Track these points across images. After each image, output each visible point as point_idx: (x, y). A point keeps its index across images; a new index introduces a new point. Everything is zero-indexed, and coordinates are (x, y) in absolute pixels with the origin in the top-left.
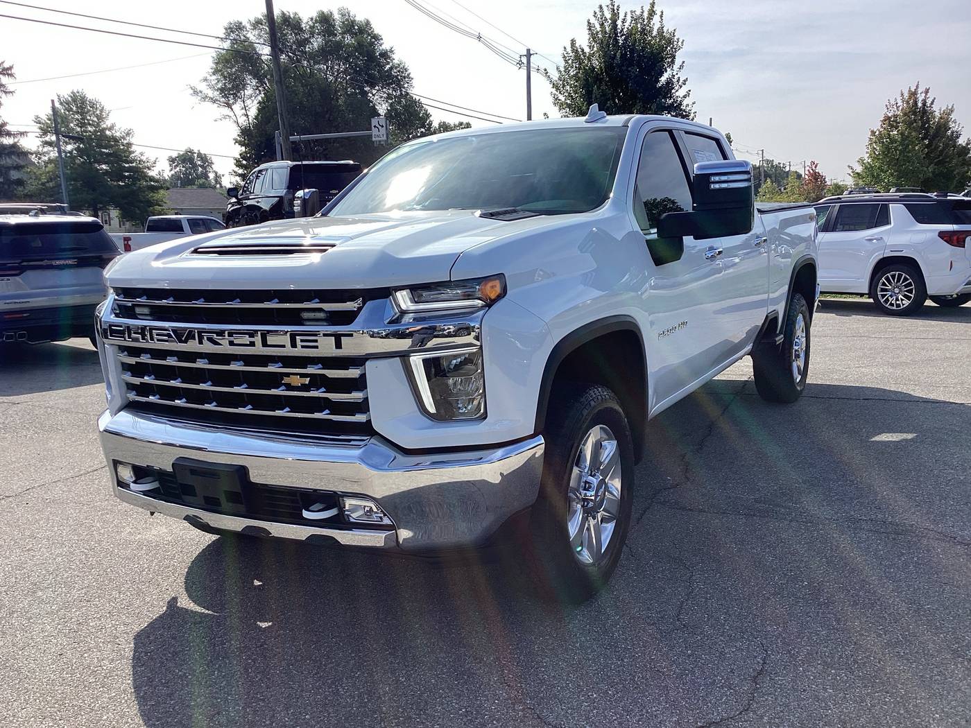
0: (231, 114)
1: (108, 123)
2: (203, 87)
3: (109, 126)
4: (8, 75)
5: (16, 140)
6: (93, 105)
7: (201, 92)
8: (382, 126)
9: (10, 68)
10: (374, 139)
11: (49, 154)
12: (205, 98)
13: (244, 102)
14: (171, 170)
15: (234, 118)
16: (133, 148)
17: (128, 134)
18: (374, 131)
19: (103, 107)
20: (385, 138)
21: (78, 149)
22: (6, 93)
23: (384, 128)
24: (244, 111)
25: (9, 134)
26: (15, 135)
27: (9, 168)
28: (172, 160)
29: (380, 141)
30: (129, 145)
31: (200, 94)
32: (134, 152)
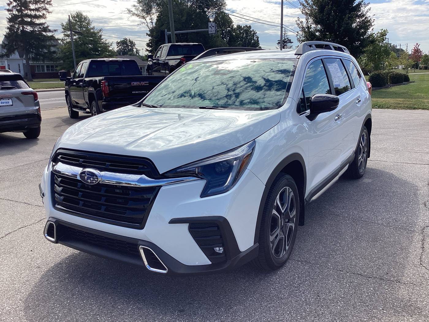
0: (145, 22)
1: (92, 26)
2: (133, 9)
3: (92, 27)
4: (50, 4)
5: (53, 34)
6: (85, 19)
7: (132, 11)
8: (213, 27)
9: (50, 1)
10: (209, 33)
11: (67, 40)
12: (134, 14)
13: (151, 16)
14: (118, 48)
15: (146, 23)
16: (103, 37)
17: (100, 31)
18: (210, 29)
19: (89, 20)
20: (214, 32)
21: (79, 38)
22: (48, 12)
23: (214, 27)
24: (151, 20)
25: (50, 31)
26: (52, 32)
27: (50, 46)
28: (118, 43)
29: (212, 34)
30: (101, 36)
31: (131, 12)
32: (102, 39)
